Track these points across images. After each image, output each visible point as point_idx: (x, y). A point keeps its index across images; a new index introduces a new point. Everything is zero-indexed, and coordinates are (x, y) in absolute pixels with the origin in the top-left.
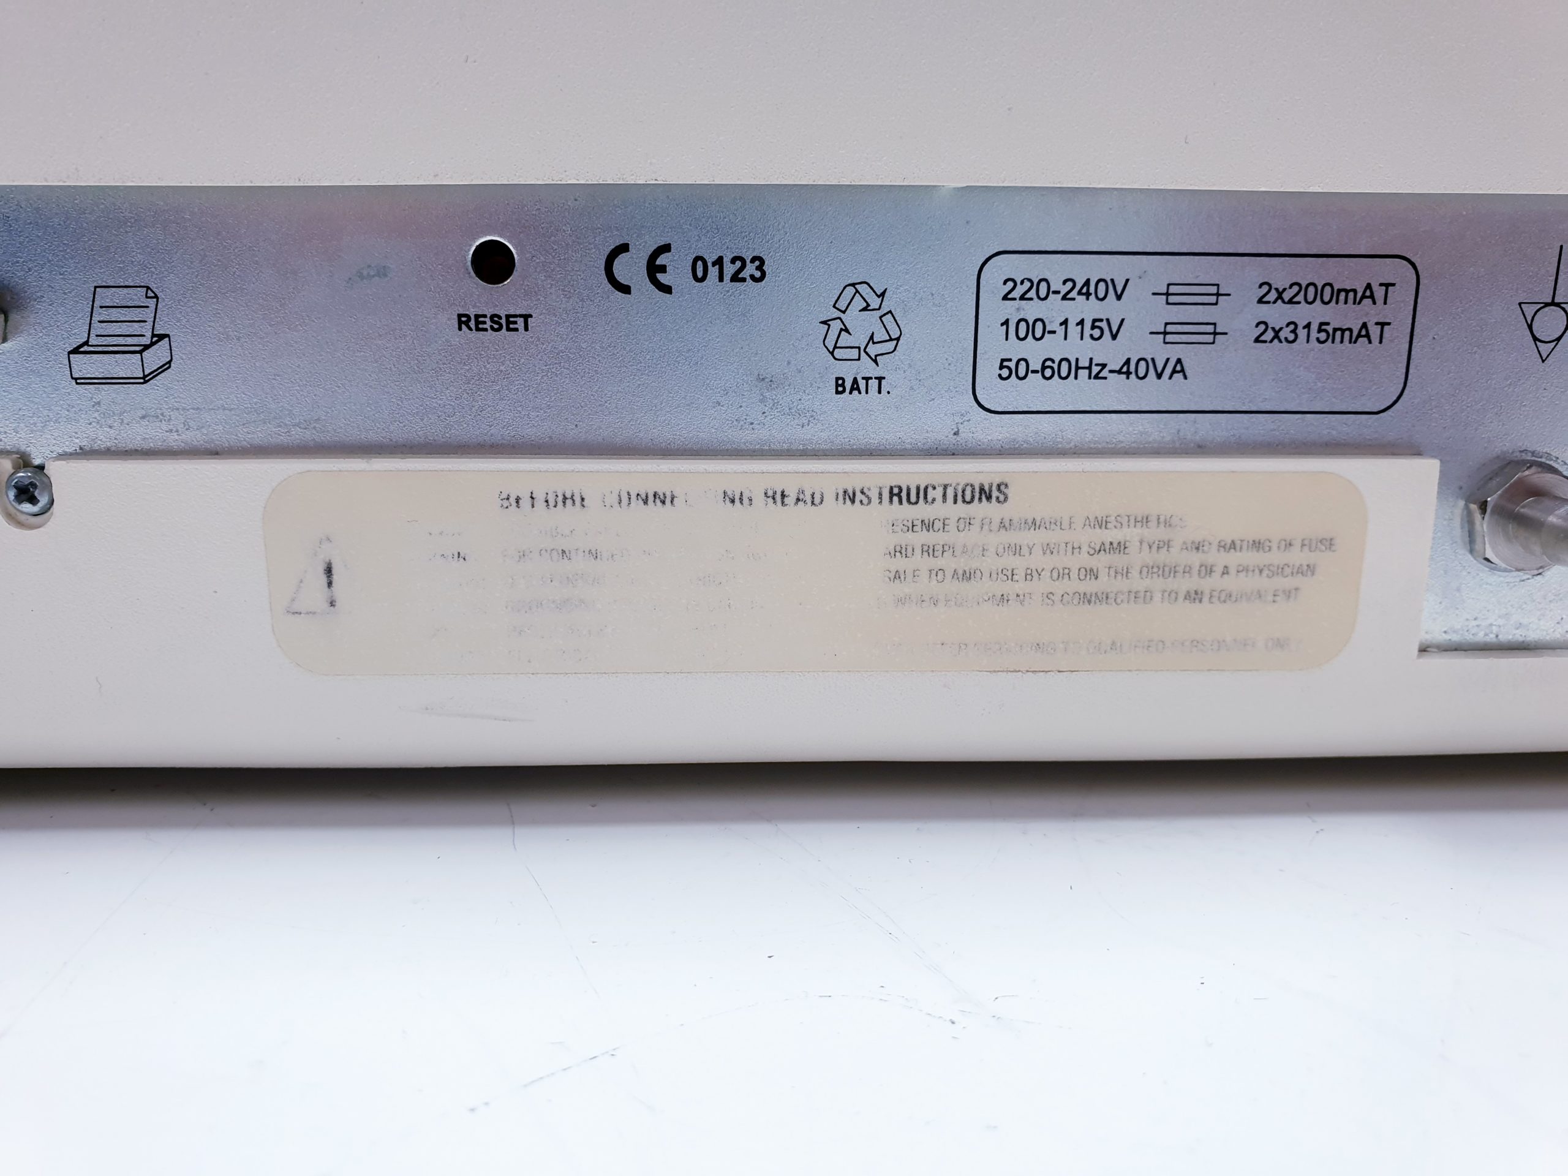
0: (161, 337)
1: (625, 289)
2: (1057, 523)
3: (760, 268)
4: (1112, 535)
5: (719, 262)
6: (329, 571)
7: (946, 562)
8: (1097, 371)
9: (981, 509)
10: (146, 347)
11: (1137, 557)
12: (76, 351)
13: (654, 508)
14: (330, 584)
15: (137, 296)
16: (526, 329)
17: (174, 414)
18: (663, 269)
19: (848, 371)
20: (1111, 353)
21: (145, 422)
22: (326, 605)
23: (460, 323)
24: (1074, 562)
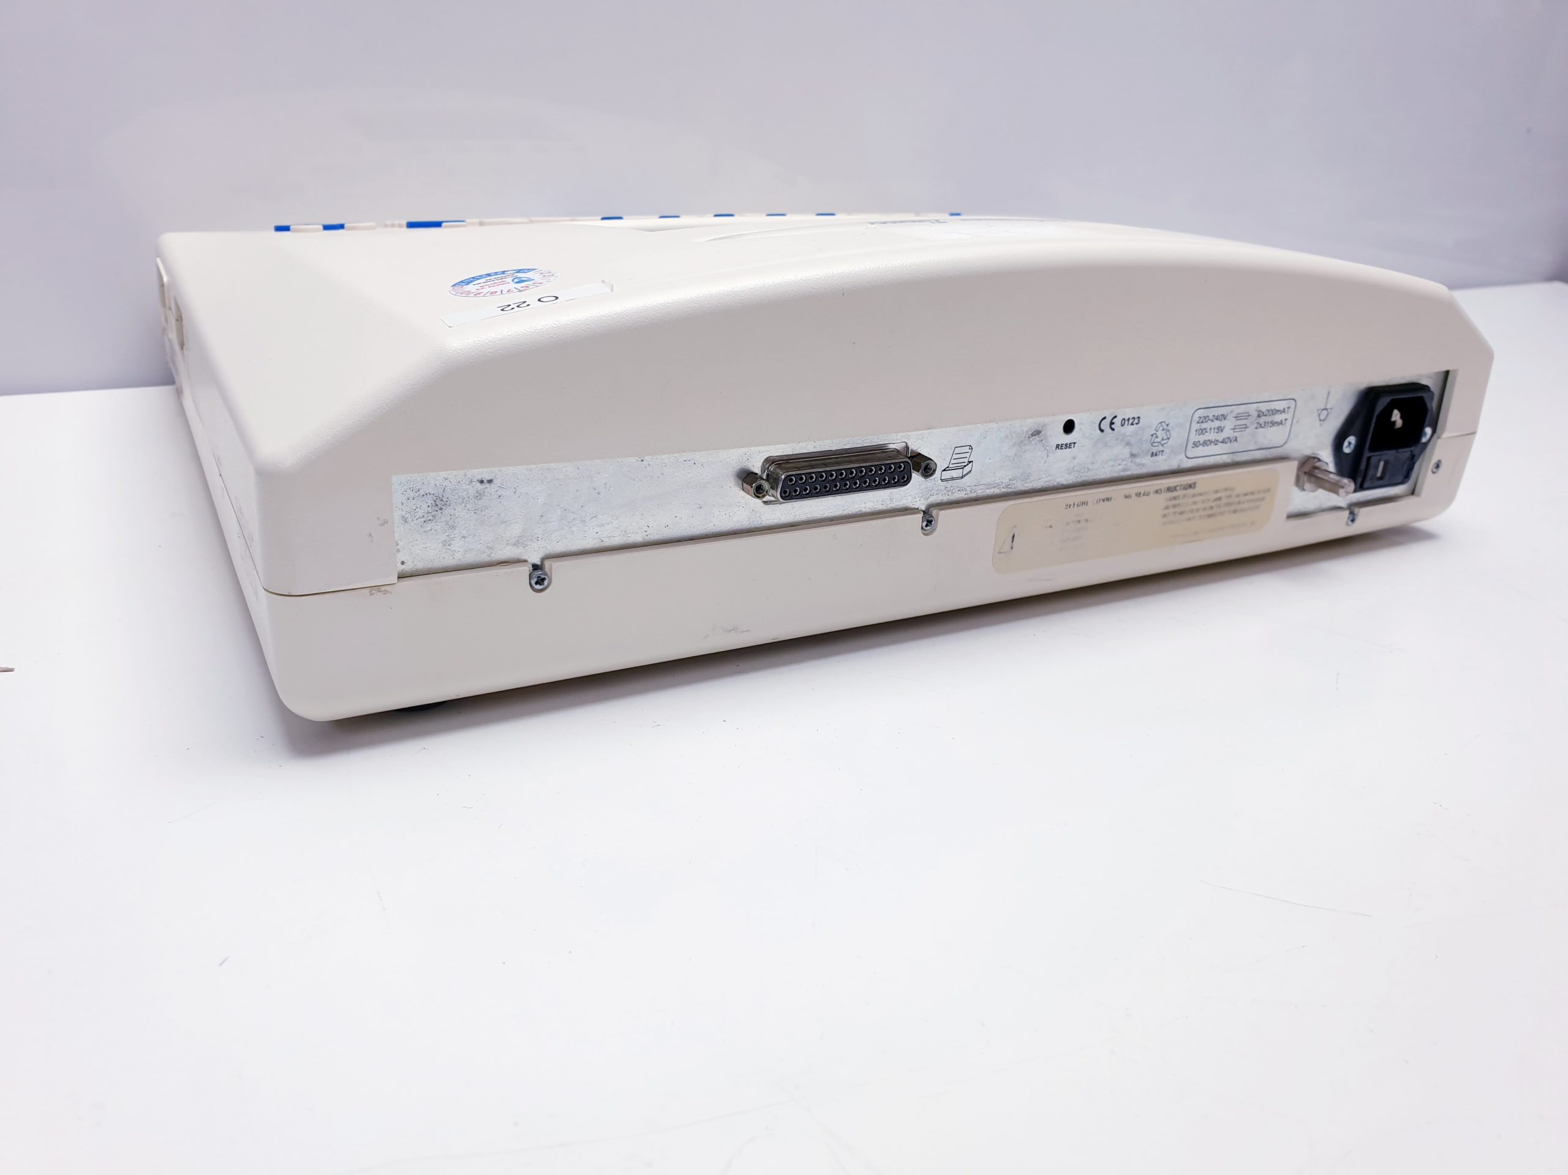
0: (970, 462)
1: (1102, 431)
2: (1206, 493)
3: (1139, 421)
4: (1218, 495)
5: (1128, 420)
6: (1013, 537)
7: (1177, 510)
8: (1216, 442)
9: (1190, 491)
10: (965, 466)
11: (1224, 501)
12: (944, 470)
13: (1106, 503)
14: (1013, 541)
15: (967, 449)
16: (1074, 447)
17: (968, 488)
18: (1113, 423)
19: (1155, 450)
20: (1221, 436)
21: (959, 492)
22: (1010, 548)
23: (1057, 447)
24: (1208, 505)
